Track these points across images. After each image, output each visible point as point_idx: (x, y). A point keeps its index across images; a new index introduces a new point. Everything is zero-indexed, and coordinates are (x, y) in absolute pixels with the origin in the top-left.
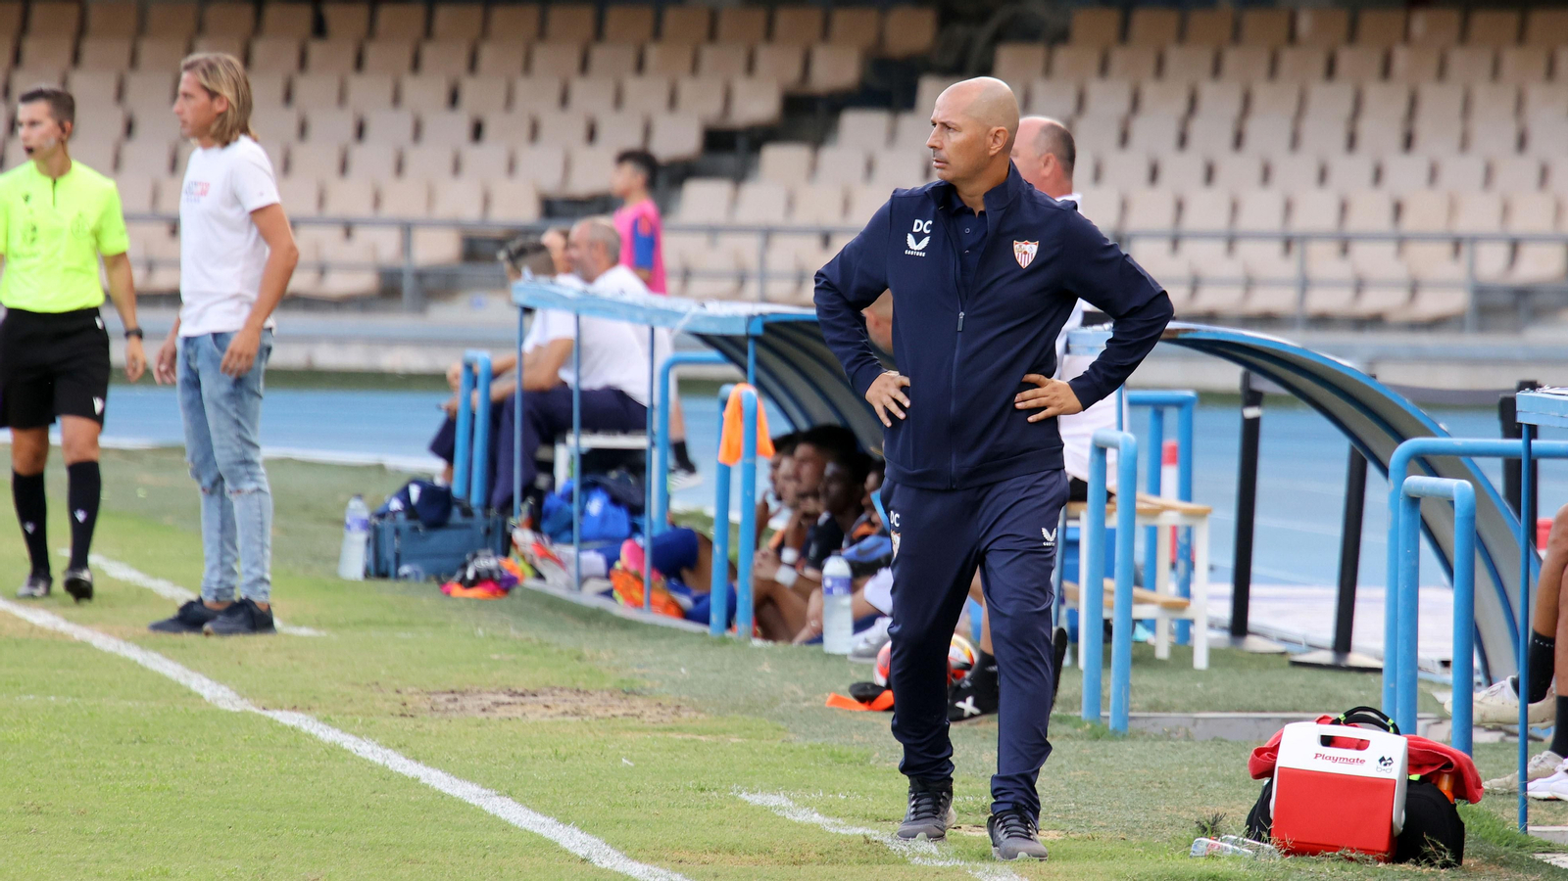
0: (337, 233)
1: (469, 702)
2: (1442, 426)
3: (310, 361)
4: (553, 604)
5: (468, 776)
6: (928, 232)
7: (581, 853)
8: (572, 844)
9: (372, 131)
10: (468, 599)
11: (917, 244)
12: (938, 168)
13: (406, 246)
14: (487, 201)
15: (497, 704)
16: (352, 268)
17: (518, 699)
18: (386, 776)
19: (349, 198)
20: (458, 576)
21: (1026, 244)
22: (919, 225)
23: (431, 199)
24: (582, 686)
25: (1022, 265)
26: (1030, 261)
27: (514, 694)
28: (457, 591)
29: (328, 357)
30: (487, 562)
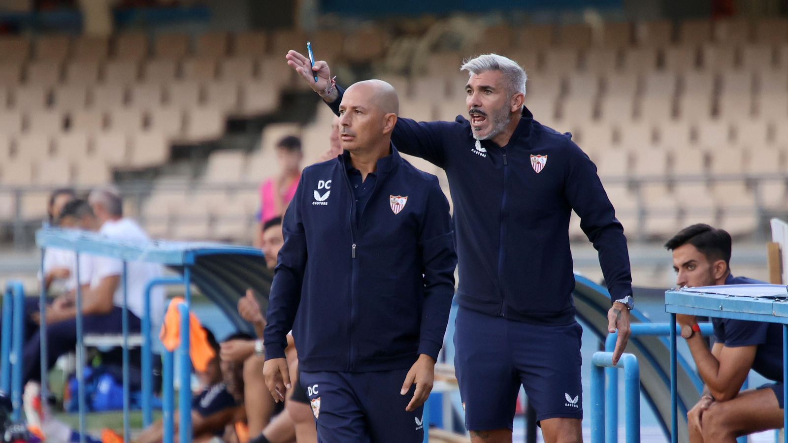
2: (645, 315)
6: (329, 188)
11: (321, 196)
12: (345, 141)
21: (399, 198)
22: (321, 184)
25: (395, 212)
26: (401, 210)
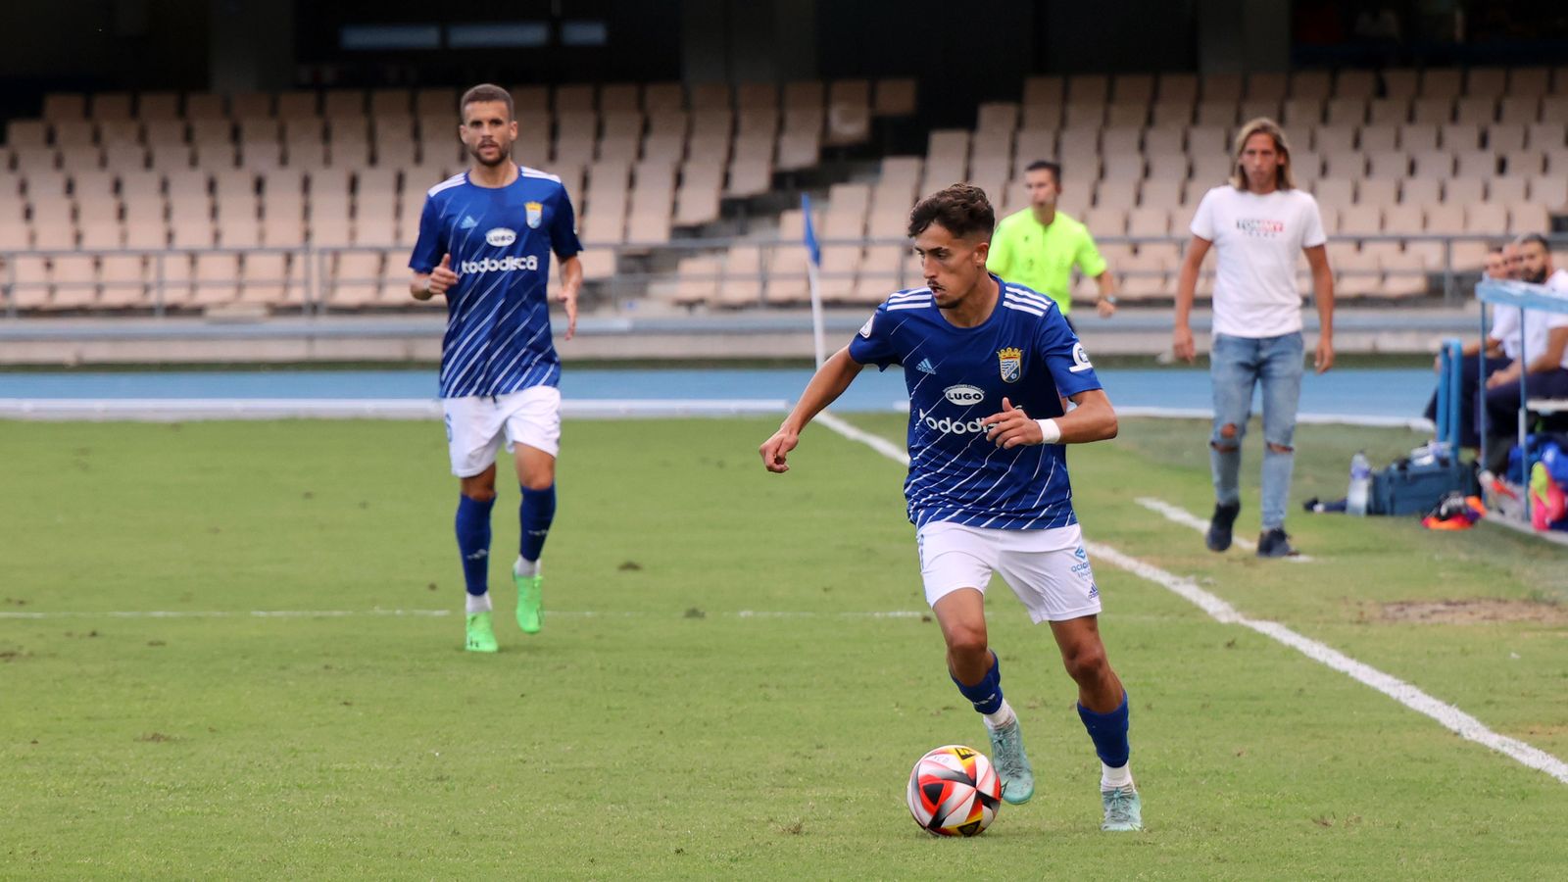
0: (1394, 247)
1: (1412, 612)
3: (1374, 346)
4: (1506, 532)
5: (1386, 669)
7: (1455, 728)
8: (1450, 721)
9: (1421, 168)
10: (1440, 531)
13: (1447, 257)
14: (1509, 219)
15: (1434, 612)
16: (1405, 274)
17: (1451, 608)
18: (1323, 670)
19: (1404, 220)
20: (1434, 512)
23: (1466, 219)
24: (1503, 596)
27: (1448, 603)
28: (1434, 524)
29: (1389, 343)
30: (1456, 501)
